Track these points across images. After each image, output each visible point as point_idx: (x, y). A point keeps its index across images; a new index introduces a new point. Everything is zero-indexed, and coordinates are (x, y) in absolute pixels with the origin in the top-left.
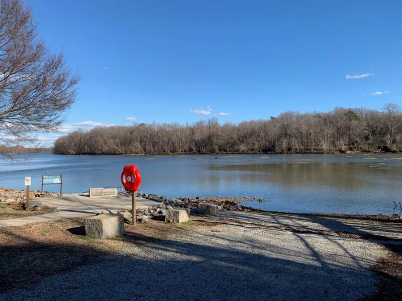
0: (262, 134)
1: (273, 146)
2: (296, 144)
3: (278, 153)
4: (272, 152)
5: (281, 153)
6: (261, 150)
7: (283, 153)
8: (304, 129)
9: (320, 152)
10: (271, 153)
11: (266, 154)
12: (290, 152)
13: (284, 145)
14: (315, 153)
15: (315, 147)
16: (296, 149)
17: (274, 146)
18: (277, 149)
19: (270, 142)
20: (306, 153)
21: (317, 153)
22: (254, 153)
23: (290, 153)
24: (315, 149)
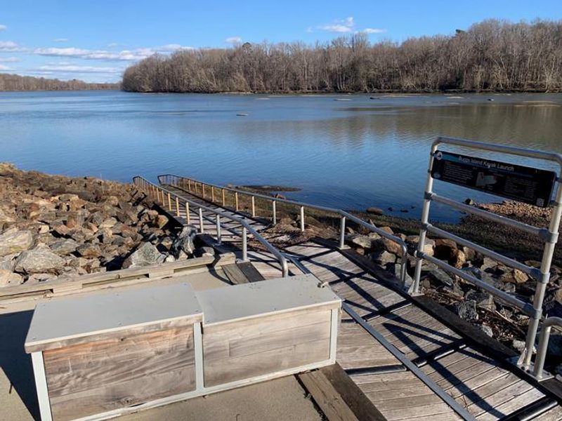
0: (441, 59)
1: (457, 80)
2: (499, 76)
3: (465, 92)
4: (456, 90)
5: (470, 92)
6: (438, 87)
7: (475, 92)
8: (515, 50)
9: (538, 90)
10: (454, 92)
11: (446, 92)
12: (488, 90)
13: (478, 79)
14: (528, 91)
15: (529, 82)
16: (498, 85)
17: (459, 79)
18: (465, 85)
19: (453, 72)
20: (513, 91)
21: (533, 92)
22: (426, 92)
23: (486, 92)
24: (531, 85)
